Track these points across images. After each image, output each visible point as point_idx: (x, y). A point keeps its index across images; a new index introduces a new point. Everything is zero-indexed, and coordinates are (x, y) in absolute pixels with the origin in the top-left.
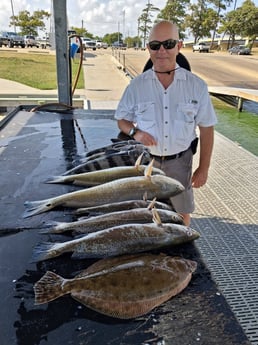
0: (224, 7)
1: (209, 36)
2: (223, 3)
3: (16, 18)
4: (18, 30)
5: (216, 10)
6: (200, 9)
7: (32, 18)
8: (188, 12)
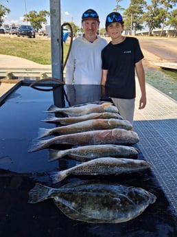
0: (171, 7)
1: (160, 27)
2: (171, 3)
3: (28, 16)
4: (29, 24)
5: (165, 9)
6: (153, 9)
7: (38, 16)
8: (145, 10)
